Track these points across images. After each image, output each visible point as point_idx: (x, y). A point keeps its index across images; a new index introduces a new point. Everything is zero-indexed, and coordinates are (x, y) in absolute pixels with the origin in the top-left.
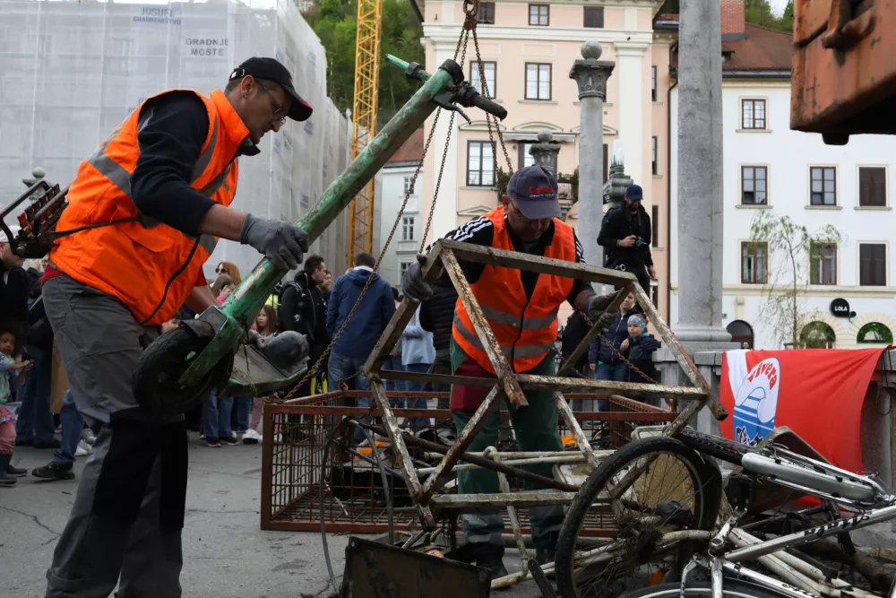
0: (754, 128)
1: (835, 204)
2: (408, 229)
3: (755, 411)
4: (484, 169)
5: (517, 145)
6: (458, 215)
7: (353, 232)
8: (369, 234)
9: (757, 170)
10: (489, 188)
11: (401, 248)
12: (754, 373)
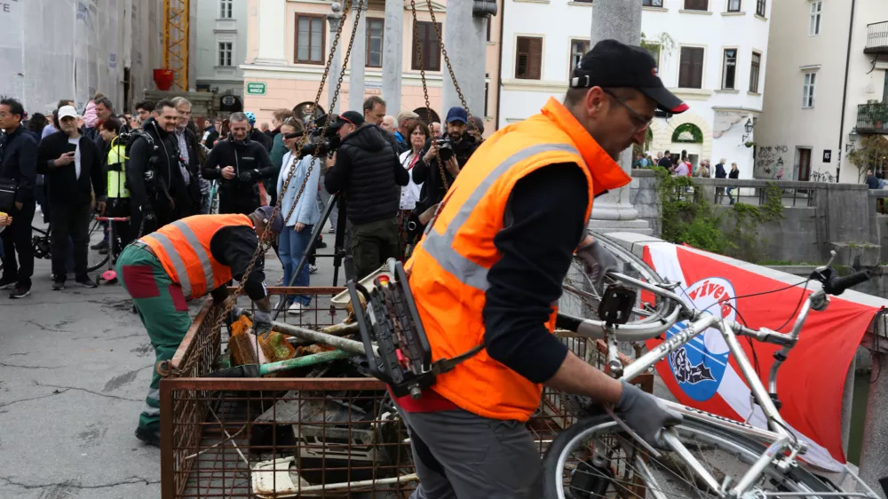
1: (661, 6)
2: (227, 6)
3: (701, 337)
7: (168, 10)
8: (185, 13)
11: (219, 26)
12: (698, 289)
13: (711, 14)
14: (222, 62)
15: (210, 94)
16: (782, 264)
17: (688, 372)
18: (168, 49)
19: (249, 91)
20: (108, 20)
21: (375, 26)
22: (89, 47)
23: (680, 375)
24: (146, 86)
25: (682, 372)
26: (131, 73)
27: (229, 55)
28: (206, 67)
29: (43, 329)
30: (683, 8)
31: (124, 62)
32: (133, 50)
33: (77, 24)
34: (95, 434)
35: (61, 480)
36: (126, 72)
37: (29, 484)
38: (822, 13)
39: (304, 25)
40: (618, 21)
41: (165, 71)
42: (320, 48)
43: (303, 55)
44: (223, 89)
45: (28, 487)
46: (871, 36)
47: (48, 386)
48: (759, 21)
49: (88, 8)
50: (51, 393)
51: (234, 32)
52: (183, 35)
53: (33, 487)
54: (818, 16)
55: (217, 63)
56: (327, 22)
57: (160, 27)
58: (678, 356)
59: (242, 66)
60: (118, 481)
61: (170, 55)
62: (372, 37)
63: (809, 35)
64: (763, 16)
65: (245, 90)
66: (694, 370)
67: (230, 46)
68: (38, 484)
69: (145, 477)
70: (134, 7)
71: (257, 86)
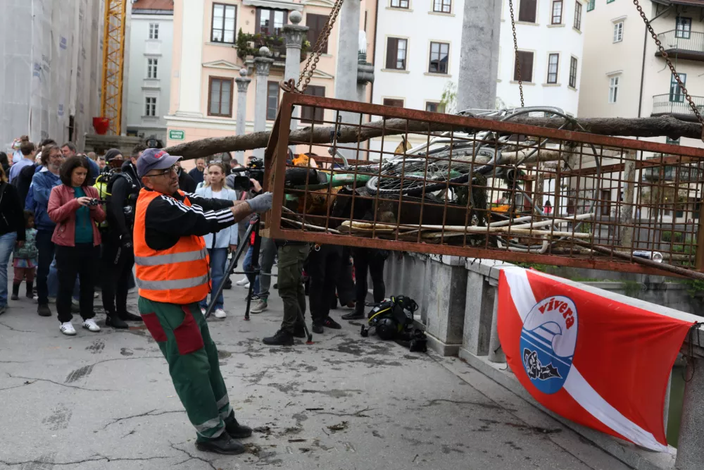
0: (442, 11)
2: (153, 69)
3: (550, 343)
4: (226, 28)
5: (255, 10)
6: (203, 67)
7: (106, 71)
8: (119, 74)
9: (442, 46)
10: (231, 45)
11: (146, 85)
12: (546, 305)
13: (534, 84)
14: (148, 113)
15: (138, 138)
16: (590, 280)
17: (538, 371)
18: (105, 101)
19: (171, 137)
20: (58, 78)
21: (273, 88)
22: (43, 99)
23: (532, 373)
24: (86, 131)
25: (533, 370)
26: (75, 120)
27: (154, 107)
28: (135, 116)
29: (12, 329)
30: (513, 80)
31: (70, 111)
32: (77, 101)
33: (33, 80)
34: (61, 417)
35: (35, 458)
36: (71, 119)
37: (10, 461)
38: (618, 86)
39: (216, 86)
40: (479, 92)
41: (103, 118)
42: (228, 104)
43: (215, 110)
44: (148, 135)
45: (9, 464)
46: (655, 105)
47: (20, 377)
48: (571, 91)
49: (42, 67)
50: (22, 383)
51: (158, 89)
52: (117, 91)
53: (13, 464)
54: (616, 89)
55: (144, 113)
56: (235, 84)
57: (99, 84)
58: (530, 358)
59: (166, 117)
60: (84, 459)
61: (107, 106)
62: (270, 97)
63: (609, 102)
64: (574, 87)
65: (168, 136)
66: (544, 369)
67: (154, 100)
68: (18, 461)
69: (106, 455)
70: (79, 68)
71: (178, 133)
